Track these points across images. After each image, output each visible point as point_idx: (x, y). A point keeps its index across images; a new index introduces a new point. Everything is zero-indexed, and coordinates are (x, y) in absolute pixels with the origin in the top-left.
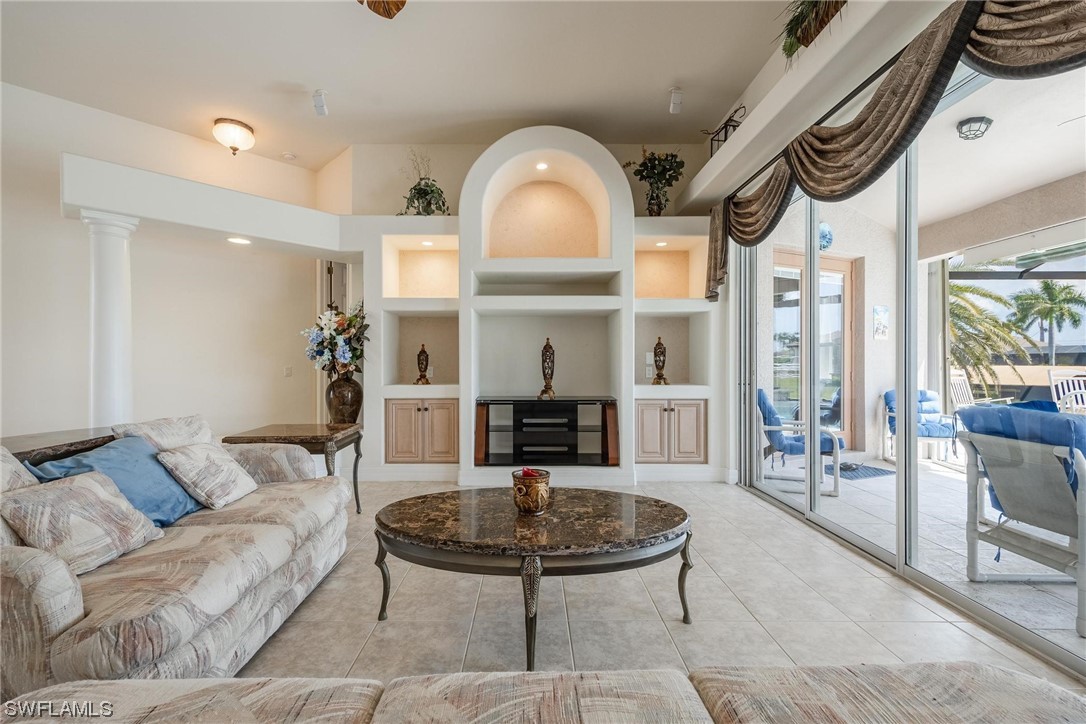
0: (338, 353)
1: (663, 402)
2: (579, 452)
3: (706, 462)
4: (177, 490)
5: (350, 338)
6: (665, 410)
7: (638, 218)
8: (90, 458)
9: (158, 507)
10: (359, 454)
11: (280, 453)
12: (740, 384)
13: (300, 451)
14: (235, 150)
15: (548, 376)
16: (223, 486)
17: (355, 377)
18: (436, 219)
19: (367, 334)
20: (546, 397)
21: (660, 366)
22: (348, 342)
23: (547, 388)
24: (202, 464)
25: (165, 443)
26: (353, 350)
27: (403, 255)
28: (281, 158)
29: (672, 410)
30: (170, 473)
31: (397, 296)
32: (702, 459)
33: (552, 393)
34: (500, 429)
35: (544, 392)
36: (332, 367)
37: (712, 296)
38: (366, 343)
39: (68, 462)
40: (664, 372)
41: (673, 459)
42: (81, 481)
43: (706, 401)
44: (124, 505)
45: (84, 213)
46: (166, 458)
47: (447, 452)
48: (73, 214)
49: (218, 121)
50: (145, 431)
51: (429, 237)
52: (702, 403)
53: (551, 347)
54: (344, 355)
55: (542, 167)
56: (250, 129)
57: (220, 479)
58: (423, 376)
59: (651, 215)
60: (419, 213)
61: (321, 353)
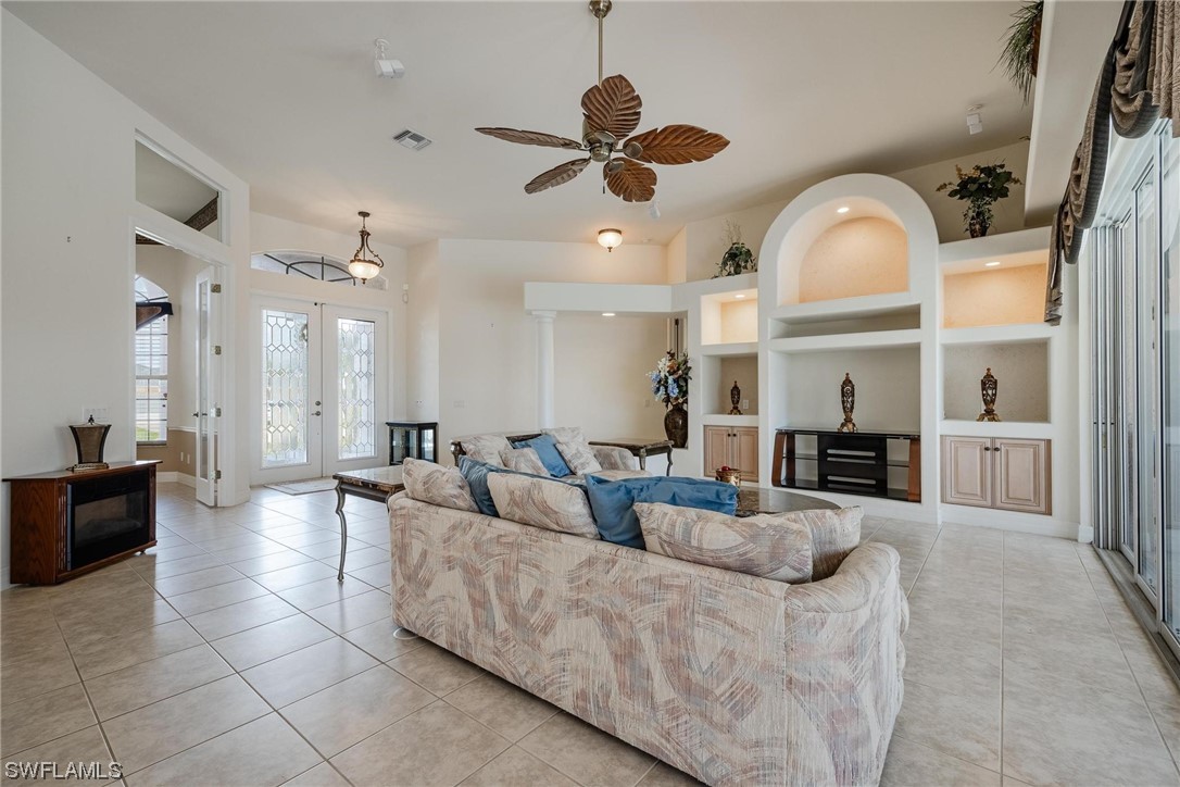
0: (670, 388)
1: (984, 440)
2: (889, 486)
3: (1049, 512)
4: (563, 463)
5: (678, 378)
6: (987, 449)
7: (944, 245)
8: (530, 442)
9: (554, 469)
10: (670, 463)
11: (616, 452)
12: (1096, 423)
13: (628, 453)
14: (610, 248)
15: (848, 409)
16: (582, 464)
17: (685, 407)
18: (744, 277)
19: (690, 374)
20: (845, 430)
21: (989, 402)
22: (675, 381)
23: (848, 420)
24: (574, 452)
25: (561, 440)
26: (679, 387)
27: (725, 307)
28: (642, 243)
29: (997, 449)
30: (560, 453)
31: (719, 342)
32: (1043, 508)
33: (851, 426)
34: (807, 458)
35: (843, 425)
36: (667, 400)
37: (1053, 319)
38: (689, 380)
39: (523, 443)
40: (996, 407)
41: (998, 503)
42: (526, 450)
43: (1049, 442)
44: (540, 464)
45: (534, 313)
46: (559, 446)
47: (752, 473)
48: (529, 313)
49: (600, 232)
50: (553, 433)
51: (739, 291)
52: (1043, 444)
53: (850, 382)
54: (674, 391)
55: (843, 210)
56: (619, 232)
57: (582, 461)
58: (736, 408)
59: (973, 237)
60: (729, 274)
61: (658, 389)
